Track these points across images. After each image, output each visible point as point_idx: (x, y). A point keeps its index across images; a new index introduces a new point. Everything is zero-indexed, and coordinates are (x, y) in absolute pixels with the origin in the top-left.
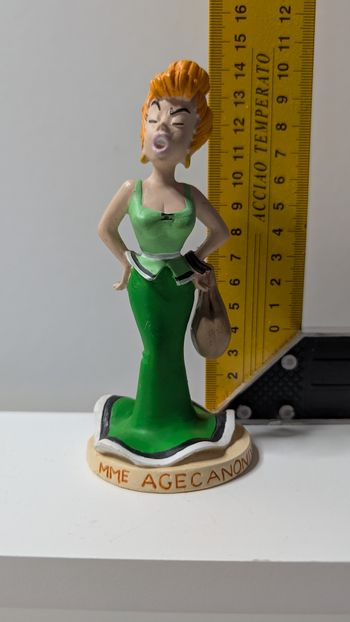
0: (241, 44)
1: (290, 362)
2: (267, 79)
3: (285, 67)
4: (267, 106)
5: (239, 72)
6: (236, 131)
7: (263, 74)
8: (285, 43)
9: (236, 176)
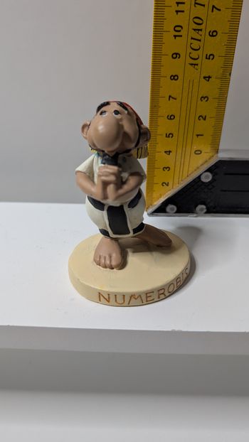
1: (207, 177)
9: (177, 29)
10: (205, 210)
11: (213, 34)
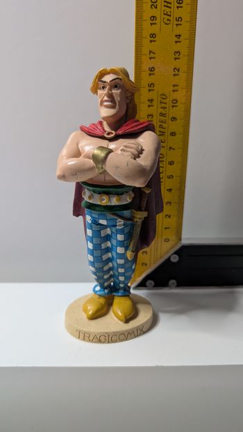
0: (152, 88)
1: (175, 258)
2: (166, 108)
3: (176, 102)
4: (165, 123)
5: (150, 104)
7: (164, 105)
8: (176, 88)
10: (176, 284)
11: (171, 163)
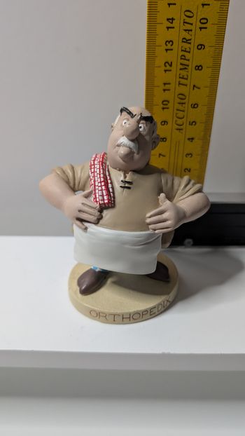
2: (191, 30)
3: (205, 21)
4: (189, 52)
5: (170, 25)
6: (165, 71)
7: (188, 27)
9: (164, 103)
10: (192, 243)
11: (195, 106)
